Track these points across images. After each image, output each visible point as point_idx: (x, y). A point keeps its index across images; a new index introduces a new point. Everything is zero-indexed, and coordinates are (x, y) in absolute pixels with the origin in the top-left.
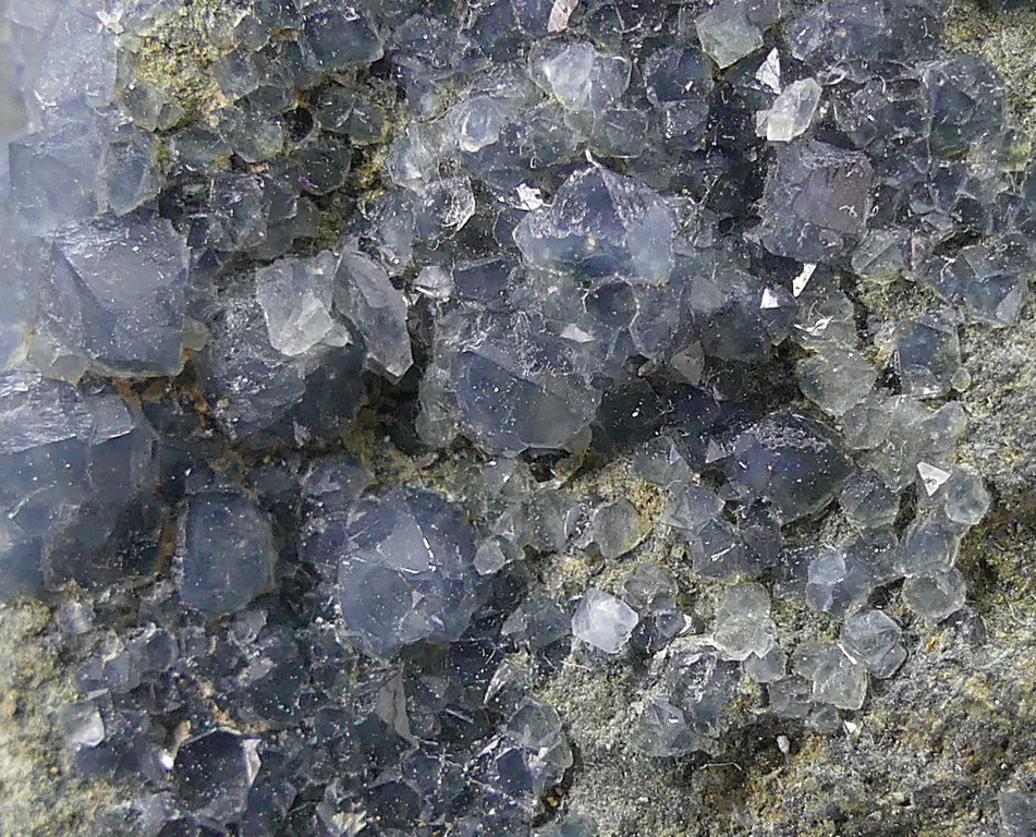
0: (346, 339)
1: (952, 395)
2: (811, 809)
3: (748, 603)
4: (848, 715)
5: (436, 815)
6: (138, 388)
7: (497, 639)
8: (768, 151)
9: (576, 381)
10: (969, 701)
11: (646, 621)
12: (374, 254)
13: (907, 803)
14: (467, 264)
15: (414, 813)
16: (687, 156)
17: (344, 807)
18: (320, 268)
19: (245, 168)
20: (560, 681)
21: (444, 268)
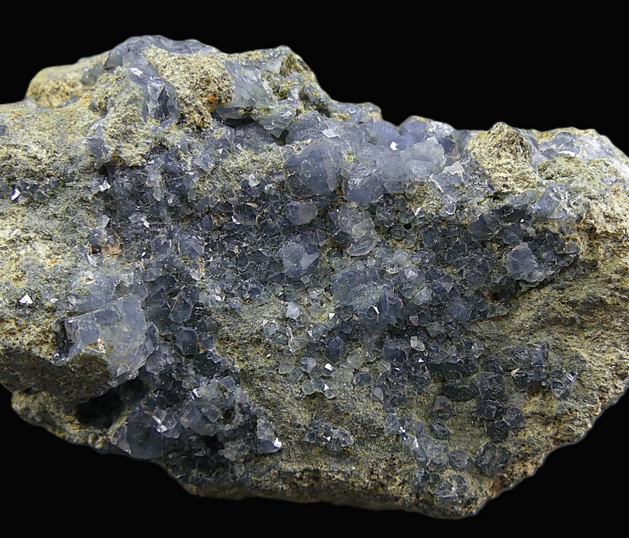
0: (356, 241)
1: (354, 386)
2: (254, 364)
3: (301, 344)
4: (277, 370)
5: (241, 272)
6: (340, 188)
7: (286, 283)
8: (408, 340)
9: (351, 300)
10: (284, 399)
11: (295, 321)
12: (377, 246)
13: (258, 385)
14: (377, 272)
15: (240, 266)
16: (405, 321)
17: (240, 248)
18: (373, 232)
19: (397, 213)
20: (278, 300)
21: (375, 266)
